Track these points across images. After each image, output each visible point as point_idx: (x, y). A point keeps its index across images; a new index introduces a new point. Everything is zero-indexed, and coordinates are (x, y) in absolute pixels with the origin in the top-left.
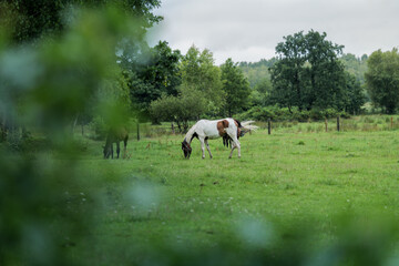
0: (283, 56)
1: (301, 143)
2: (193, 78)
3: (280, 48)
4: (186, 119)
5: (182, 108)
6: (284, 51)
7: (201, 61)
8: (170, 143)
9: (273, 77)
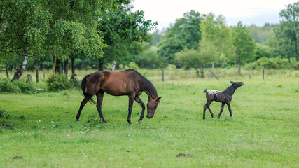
0: (285, 20)
1: (280, 86)
2: (210, 36)
3: (283, 14)
4: (203, 67)
5: (199, 58)
6: (286, 15)
7: (216, 23)
8: (181, 85)
9: (277, 36)
